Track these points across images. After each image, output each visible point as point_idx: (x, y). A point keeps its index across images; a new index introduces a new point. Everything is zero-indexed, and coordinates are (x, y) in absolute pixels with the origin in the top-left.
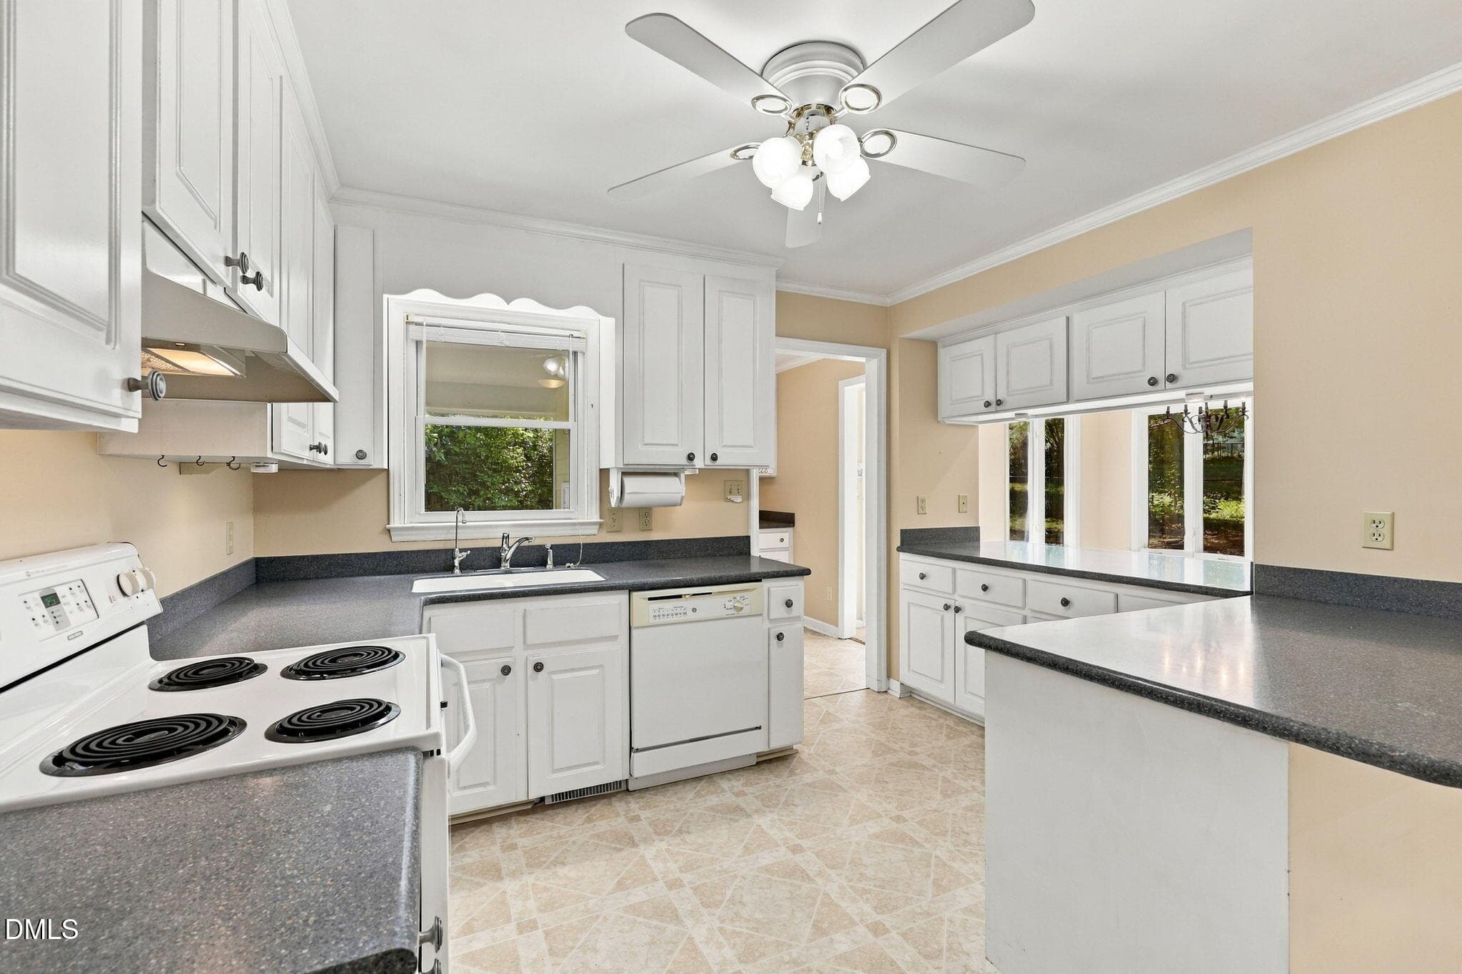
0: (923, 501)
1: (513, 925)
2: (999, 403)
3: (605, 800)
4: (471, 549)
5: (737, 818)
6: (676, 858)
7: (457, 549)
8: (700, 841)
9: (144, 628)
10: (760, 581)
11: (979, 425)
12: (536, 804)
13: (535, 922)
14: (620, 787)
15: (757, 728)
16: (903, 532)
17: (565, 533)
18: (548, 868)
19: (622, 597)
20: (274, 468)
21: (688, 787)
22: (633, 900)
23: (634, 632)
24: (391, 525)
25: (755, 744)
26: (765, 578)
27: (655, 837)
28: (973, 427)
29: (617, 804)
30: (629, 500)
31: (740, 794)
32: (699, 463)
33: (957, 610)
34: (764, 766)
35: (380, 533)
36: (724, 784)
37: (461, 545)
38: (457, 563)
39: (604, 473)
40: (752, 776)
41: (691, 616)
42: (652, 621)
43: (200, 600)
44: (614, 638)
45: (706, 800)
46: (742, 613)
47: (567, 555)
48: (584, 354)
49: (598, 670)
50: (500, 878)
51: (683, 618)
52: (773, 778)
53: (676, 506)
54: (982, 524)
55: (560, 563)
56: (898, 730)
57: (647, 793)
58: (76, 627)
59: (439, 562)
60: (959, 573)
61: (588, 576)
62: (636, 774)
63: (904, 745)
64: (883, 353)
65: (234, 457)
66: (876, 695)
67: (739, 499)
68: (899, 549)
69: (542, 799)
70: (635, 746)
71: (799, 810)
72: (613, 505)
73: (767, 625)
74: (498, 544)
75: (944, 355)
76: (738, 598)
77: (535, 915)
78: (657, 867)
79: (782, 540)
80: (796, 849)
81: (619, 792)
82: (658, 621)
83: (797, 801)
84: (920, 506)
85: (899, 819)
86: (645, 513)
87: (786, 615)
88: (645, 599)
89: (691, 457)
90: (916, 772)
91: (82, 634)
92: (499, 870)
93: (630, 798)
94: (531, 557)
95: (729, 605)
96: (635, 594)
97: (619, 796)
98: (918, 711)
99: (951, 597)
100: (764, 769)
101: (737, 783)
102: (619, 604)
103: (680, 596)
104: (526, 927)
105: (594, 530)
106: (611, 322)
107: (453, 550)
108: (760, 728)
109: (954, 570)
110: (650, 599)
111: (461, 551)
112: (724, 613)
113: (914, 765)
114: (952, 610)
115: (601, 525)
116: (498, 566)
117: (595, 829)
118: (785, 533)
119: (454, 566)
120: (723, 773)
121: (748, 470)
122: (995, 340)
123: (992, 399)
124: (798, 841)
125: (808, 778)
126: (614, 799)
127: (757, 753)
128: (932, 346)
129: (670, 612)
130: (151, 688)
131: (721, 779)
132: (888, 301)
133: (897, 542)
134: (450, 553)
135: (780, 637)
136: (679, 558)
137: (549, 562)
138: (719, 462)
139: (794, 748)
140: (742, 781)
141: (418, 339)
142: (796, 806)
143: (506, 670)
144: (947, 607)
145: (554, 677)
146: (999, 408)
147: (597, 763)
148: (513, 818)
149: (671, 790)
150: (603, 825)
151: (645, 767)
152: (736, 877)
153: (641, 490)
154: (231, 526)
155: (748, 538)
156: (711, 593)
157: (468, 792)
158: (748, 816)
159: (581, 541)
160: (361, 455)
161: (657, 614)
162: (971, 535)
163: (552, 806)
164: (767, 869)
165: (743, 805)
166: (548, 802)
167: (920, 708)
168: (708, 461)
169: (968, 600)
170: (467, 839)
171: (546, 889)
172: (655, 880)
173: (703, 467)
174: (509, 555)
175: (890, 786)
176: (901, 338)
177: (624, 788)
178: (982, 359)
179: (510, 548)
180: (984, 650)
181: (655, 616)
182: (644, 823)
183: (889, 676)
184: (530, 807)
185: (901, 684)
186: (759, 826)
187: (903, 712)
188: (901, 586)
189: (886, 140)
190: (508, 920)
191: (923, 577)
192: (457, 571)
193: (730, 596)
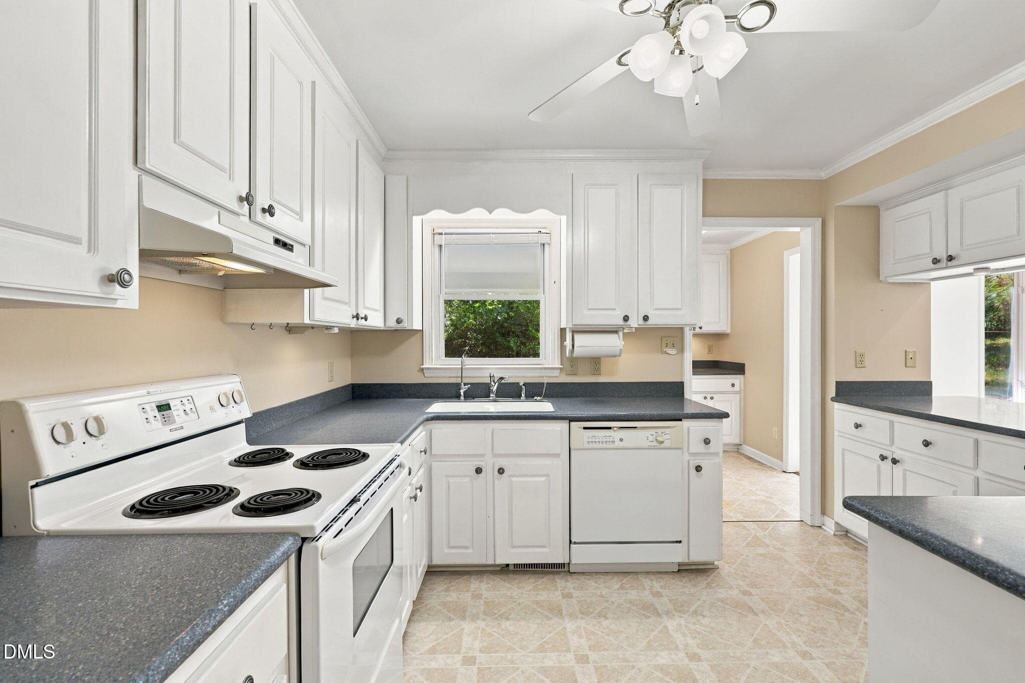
0: (862, 355)
1: (459, 658)
2: (950, 258)
3: (551, 575)
4: (470, 384)
5: (649, 615)
6: (589, 637)
7: (462, 384)
8: (613, 627)
9: (243, 425)
10: (681, 420)
11: (931, 282)
12: (503, 567)
13: (475, 658)
14: (564, 568)
15: (677, 542)
16: (838, 384)
17: (536, 375)
18: (497, 619)
19: (563, 426)
20: (336, 330)
21: (616, 578)
22: (548, 663)
23: (572, 452)
24: (424, 366)
25: (676, 555)
26: (685, 418)
27: (580, 616)
28: (924, 285)
29: (558, 581)
30: (578, 352)
31: (657, 595)
32: (635, 322)
33: (895, 461)
34: (684, 574)
35: (418, 371)
36: (647, 582)
37: (465, 381)
38: (462, 391)
39: (563, 331)
40: (669, 580)
41: (618, 444)
42: (586, 446)
43: (305, 408)
44: (557, 455)
45: (627, 593)
46: (663, 446)
47: (534, 391)
48: (549, 244)
49: (545, 478)
50: (464, 618)
51: (612, 446)
52: (690, 587)
53: (615, 357)
54: (935, 379)
55: (530, 396)
56: (825, 566)
57: (584, 577)
58: (179, 424)
59: (450, 392)
60: (896, 426)
61: (546, 407)
62: (573, 562)
63: (827, 582)
64: (818, 222)
65: (288, 323)
66: (809, 528)
67: (672, 351)
68: (833, 399)
69: (508, 565)
70: (573, 540)
71: (705, 621)
72: (567, 356)
73: (687, 457)
74: (487, 381)
75: (888, 219)
76: (660, 433)
77: (477, 654)
78: (574, 640)
79: (733, 385)
80: (694, 657)
81: (562, 572)
82: (590, 446)
83: (706, 613)
84: (860, 361)
85: (805, 655)
86: (595, 362)
87: (704, 451)
88: (581, 428)
89: (626, 318)
90: (836, 612)
91: (183, 428)
92: (465, 611)
93: (569, 578)
94: (510, 391)
95: (651, 438)
96: (572, 424)
97: (562, 574)
98: (851, 551)
99: (889, 448)
100: (684, 577)
101: (656, 584)
102: (561, 430)
103: (610, 428)
104: (469, 661)
105: (556, 373)
106: (564, 218)
107: (460, 384)
108: (680, 542)
109: (892, 423)
110: (585, 428)
111: (465, 384)
112: (647, 444)
113: (836, 604)
114: (889, 462)
115: (561, 369)
116: (489, 396)
117: (538, 596)
118: (737, 379)
119: (460, 395)
120: (648, 573)
121: (682, 328)
122: (946, 197)
123: (942, 254)
124: (698, 651)
125: (722, 593)
126: (557, 576)
127: (679, 563)
128: (874, 211)
129: (601, 440)
130: (230, 464)
131: (645, 578)
132: (823, 175)
133: (832, 392)
134: (458, 386)
135: (698, 469)
136: (622, 397)
137: (523, 395)
138: (651, 322)
139: (715, 563)
140: (662, 584)
141: (440, 244)
142: (704, 616)
143: (479, 471)
144: (883, 458)
145: (513, 479)
146: (950, 264)
147: (544, 547)
148: (486, 575)
149: (603, 578)
150: (543, 596)
151: (581, 556)
152: (633, 667)
153: (586, 344)
154: (331, 365)
155: (682, 383)
156: (636, 427)
157: (453, 551)
158: (658, 615)
159: (546, 381)
160: (399, 321)
161: (590, 440)
162: (923, 389)
163: (514, 572)
164: (662, 669)
165: (657, 606)
166: (511, 568)
167: (854, 549)
168: (641, 322)
169: (908, 454)
170: (453, 583)
171: (490, 635)
172: (568, 650)
173: (637, 326)
174: (495, 389)
175: (805, 619)
176: (839, 206)
177: (566, 569)
178: (930, 218)
179: (495, 384)
180: (867, 521)
181: (589, 442)
182: (574, 601)
183: (823, 513)
184: (499, 569)
185: (837, 523)
186: (666, 627)
187: (835, 549)
188: (836, 433)
189: (764, 10)
190: (458, 652)
191: (857, 426)
192: (462, 398)
193: (653, 432)
